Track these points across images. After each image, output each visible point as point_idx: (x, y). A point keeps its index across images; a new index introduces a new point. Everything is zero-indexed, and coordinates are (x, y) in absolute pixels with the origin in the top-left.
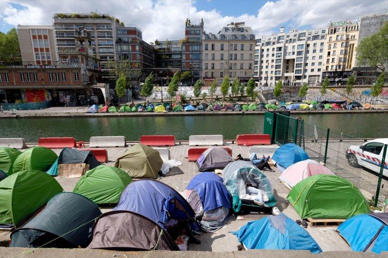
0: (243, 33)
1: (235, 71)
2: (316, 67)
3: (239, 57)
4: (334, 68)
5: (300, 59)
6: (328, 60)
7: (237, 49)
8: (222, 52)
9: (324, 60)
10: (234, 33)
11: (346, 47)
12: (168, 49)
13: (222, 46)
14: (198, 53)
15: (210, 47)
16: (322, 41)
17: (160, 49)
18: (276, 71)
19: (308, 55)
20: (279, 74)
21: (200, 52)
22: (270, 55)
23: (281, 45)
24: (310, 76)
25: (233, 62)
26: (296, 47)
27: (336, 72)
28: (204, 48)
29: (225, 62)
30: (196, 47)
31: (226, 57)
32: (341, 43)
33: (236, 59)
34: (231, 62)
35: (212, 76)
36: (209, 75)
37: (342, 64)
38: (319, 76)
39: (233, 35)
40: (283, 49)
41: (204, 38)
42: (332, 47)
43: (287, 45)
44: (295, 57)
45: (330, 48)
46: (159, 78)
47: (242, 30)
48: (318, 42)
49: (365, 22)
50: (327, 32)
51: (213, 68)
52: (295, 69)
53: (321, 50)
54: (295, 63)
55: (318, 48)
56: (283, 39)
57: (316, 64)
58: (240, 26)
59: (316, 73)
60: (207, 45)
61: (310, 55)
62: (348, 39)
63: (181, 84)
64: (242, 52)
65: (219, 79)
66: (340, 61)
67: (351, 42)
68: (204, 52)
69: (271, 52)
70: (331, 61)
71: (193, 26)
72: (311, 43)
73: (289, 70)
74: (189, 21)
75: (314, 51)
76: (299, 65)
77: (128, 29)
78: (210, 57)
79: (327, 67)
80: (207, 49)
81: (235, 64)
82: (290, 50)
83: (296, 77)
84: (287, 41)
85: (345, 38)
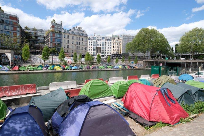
0: (82, 33)
1: (79, 50)
2: (109, 52)
3: (81, 44)
4: (116, 53)
5: (103, 48)
6: (113, 49)
7: (80, 40)
8: (73, 40)
9: (112, 49)
10: (78, 32)
11: (119, 45)
12: (36, 33)
13: (73, 37)
14: (60, 38)
15: (66, 37)
16: (111, 42)
17: (29, 32)
18: (93, 52)
19: (106, 47)
20: (95, 53)
21: (61, 39)
22: (91, 45)
23: (95, 41)
24: (107, 55)
25: (78, 46)
26: (101, 43)
27: (116, 54)
28: (63, 36)
29: (74, 45)
30: (59, 35)
31: (75, 43)
32: (117, 43)
33: (79, 44)
34: (77, 45)
35: (68, 52)
36: (66, 51)
37: (118, 51)
38: (110, 55)
39: (78, 33)
40: (96, 42)
41: (63, 31)
42: (114, 44)
43: (97, 41)
44: (101, 47)
45: (113, 45)
46: (34, 50)
47: (82, 31)
48: (110, 42)
49: (124, 37)
50: (112, 38)
51: (68, 48)
52: (101, 52)
53: (111, 45)
54: (101, 49)
55: (110, 44)
56: (96, 38)
57: (109, 51)
58: (81, 29)
59: (109, 54)
60: (65, 35)
61: (107, 46)
62: (119, 42)
63: (52, 55)
64: (82, 42)
65: (71, 53)
66: (117, 50)
67: (120, 44)
68: (63, 39)
69: (91, 44)
70: (114, 50)
71: (56, 24)
72: (107, 42)
73: (98, 52)
74: (55, 21)
75: (108, 45)
76: (103, 50)
77: (10, 15)
78: (67, 42)
79: (113, 52)
80: (65, 37)
81: (79, 47)
82: (99, 43)
83: (102, 55)
84: (97, 40)
85: (118, 42)
